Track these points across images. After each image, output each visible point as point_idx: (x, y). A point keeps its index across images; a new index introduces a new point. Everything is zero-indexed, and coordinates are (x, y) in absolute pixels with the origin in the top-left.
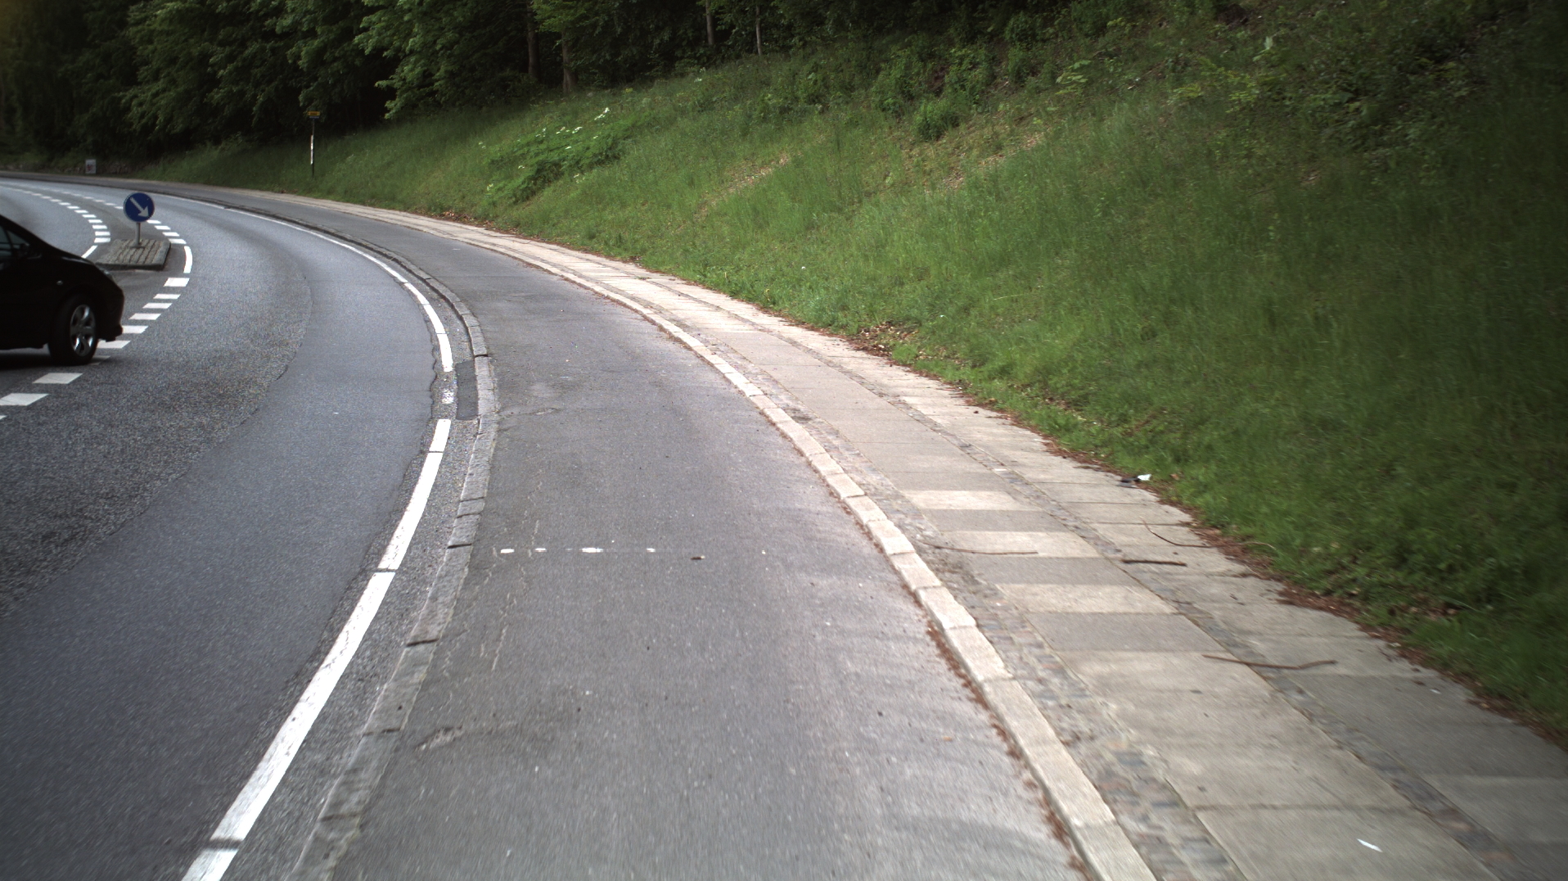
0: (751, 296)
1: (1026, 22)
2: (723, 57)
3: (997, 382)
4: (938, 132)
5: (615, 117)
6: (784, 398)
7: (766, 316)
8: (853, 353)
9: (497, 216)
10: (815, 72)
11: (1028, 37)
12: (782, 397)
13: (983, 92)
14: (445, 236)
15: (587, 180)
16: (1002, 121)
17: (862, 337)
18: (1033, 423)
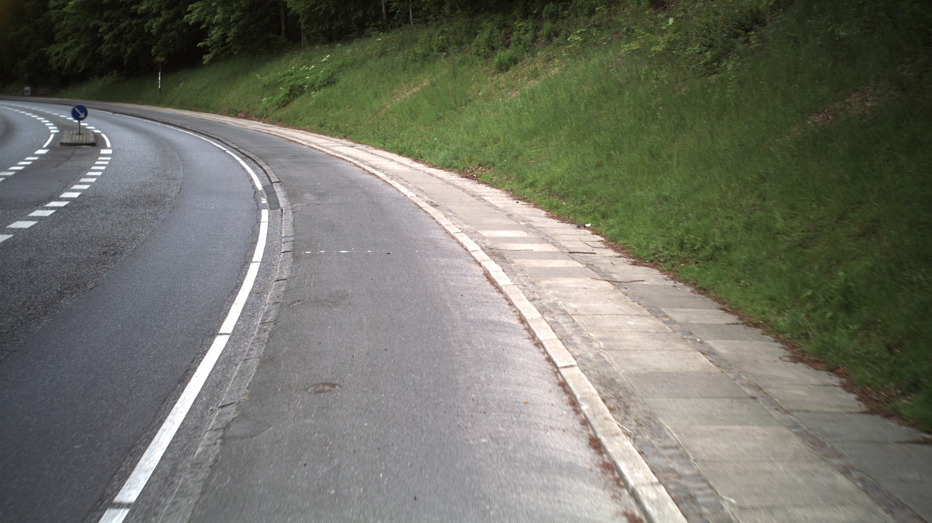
0: (409, 154)
1: (554, 8)
2: (391, 26)
3: (528, 189)
4: (507, 67)
5: (333, 59)
6: (426, 198)
7: (417, 163)
8: (461, 179)
9: (268, 116)
10: (442, 35)
11: (554, 16)
12: (425, 197)
13: (530, 46)
14: (241, 127)
15: (318, 95)
16: (540, 61)
17: (465, 172)
18: (542, 206)
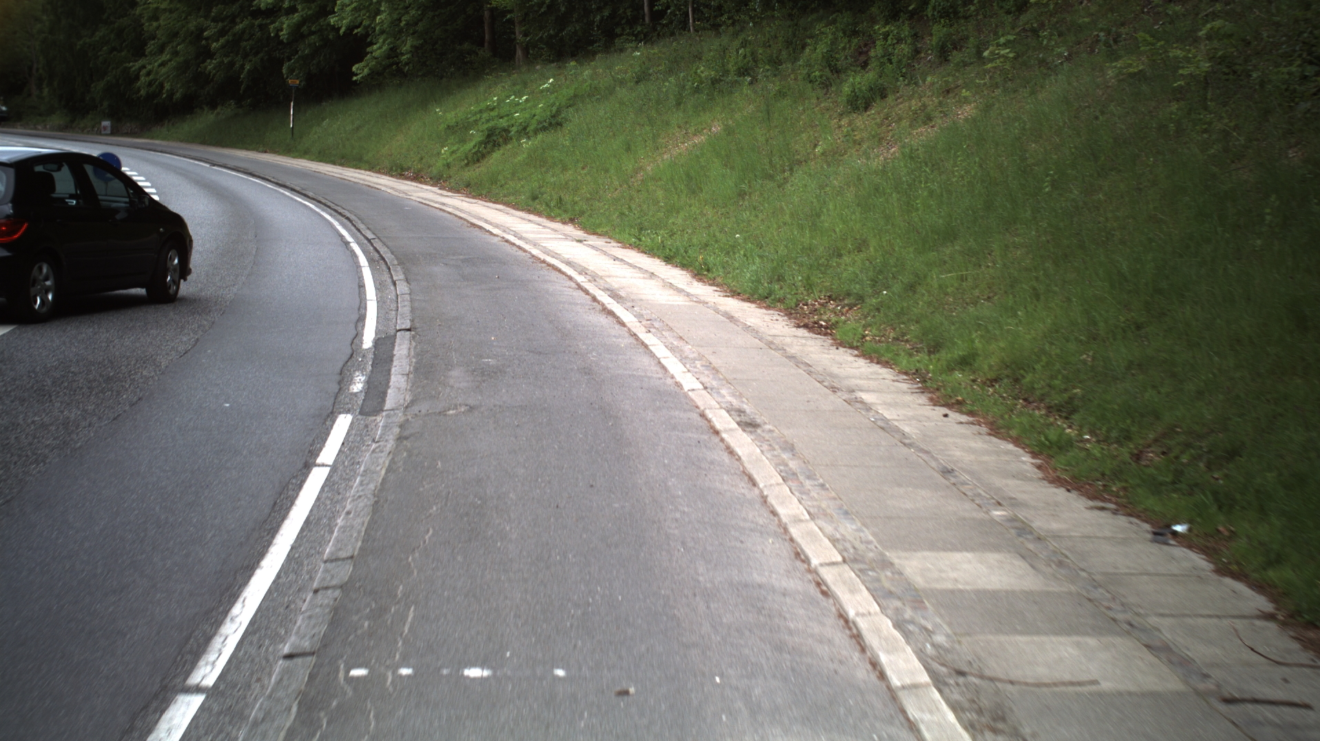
0: (685, 262)
2: (658, 35)
3: (958, 375)
4: (866, 103)
5: (559, 86)
6: (726, 394)
7: (700, 284)
8: (794, 331)
9: (450, 177)
10: (743, 47)
11: (950, 15)
12: (724, 392)
13: (909, 65)
14: (401, 195)
15: (532, 144)
16: (930, 93)
17: (800, 311)
